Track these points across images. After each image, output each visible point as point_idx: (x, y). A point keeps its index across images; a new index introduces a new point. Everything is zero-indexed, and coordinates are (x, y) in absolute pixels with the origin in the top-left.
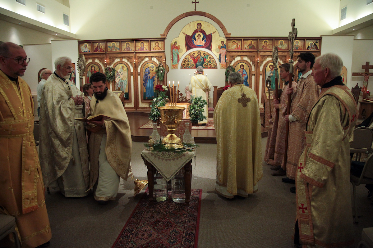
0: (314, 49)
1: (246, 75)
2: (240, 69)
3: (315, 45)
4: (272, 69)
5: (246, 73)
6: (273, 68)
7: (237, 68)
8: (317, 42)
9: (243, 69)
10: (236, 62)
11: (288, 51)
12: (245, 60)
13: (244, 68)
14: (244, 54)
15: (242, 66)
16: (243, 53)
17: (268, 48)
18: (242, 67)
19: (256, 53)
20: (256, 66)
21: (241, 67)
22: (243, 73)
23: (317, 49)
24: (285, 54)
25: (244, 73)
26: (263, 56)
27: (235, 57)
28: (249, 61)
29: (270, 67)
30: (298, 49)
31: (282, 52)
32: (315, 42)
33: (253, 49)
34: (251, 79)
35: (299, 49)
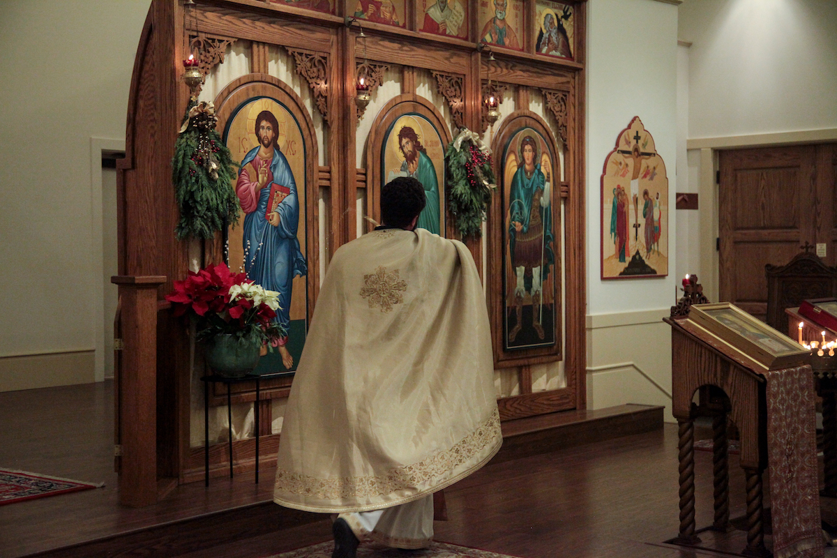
0: (558, 54)
1: (286, 190)
2: (257, 144)
3: (561, 30)
4: (410, 158)
5: (287, 174)
6: (414, 147)
7: (241, 140)
8: (566, 17)
9: (273, 144)
10: (229, 90)
11: (471, 51)
12: (278, 84)
13: (281, 142)
14: (273, 33)
15: (264, 123)
16: (267, 27)
17: (388, 15)
18: (267, 133)
19: (333, 38)
20: (335, 127)
21: (263, 133)
22: (271, 178)
23: (570, 56)
24: (458, 64)
25: (281, 174)
26: (366, 63)
27: (223, 46)
28: (297, 91)
29: (404, 141)
30: (503, 45)
31: (447, 54)
32: (561, 13)
33: (318, 8)
34: (311, 222)
35: (507, 42)
